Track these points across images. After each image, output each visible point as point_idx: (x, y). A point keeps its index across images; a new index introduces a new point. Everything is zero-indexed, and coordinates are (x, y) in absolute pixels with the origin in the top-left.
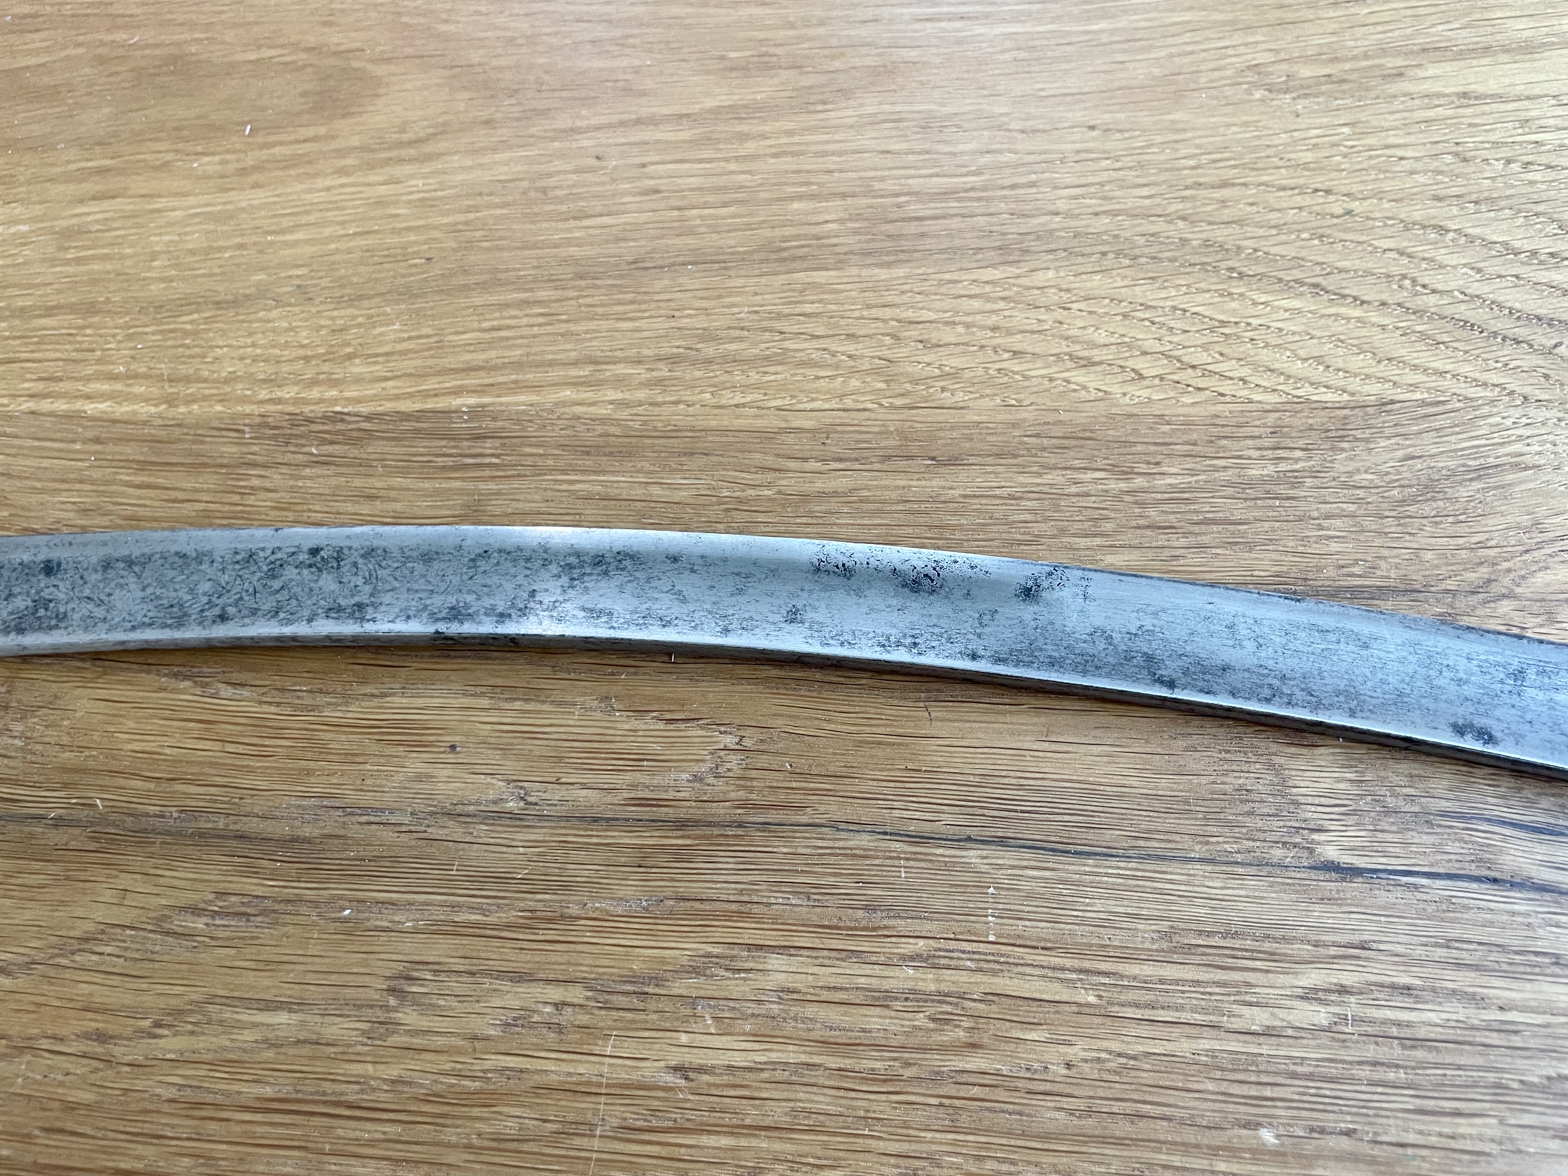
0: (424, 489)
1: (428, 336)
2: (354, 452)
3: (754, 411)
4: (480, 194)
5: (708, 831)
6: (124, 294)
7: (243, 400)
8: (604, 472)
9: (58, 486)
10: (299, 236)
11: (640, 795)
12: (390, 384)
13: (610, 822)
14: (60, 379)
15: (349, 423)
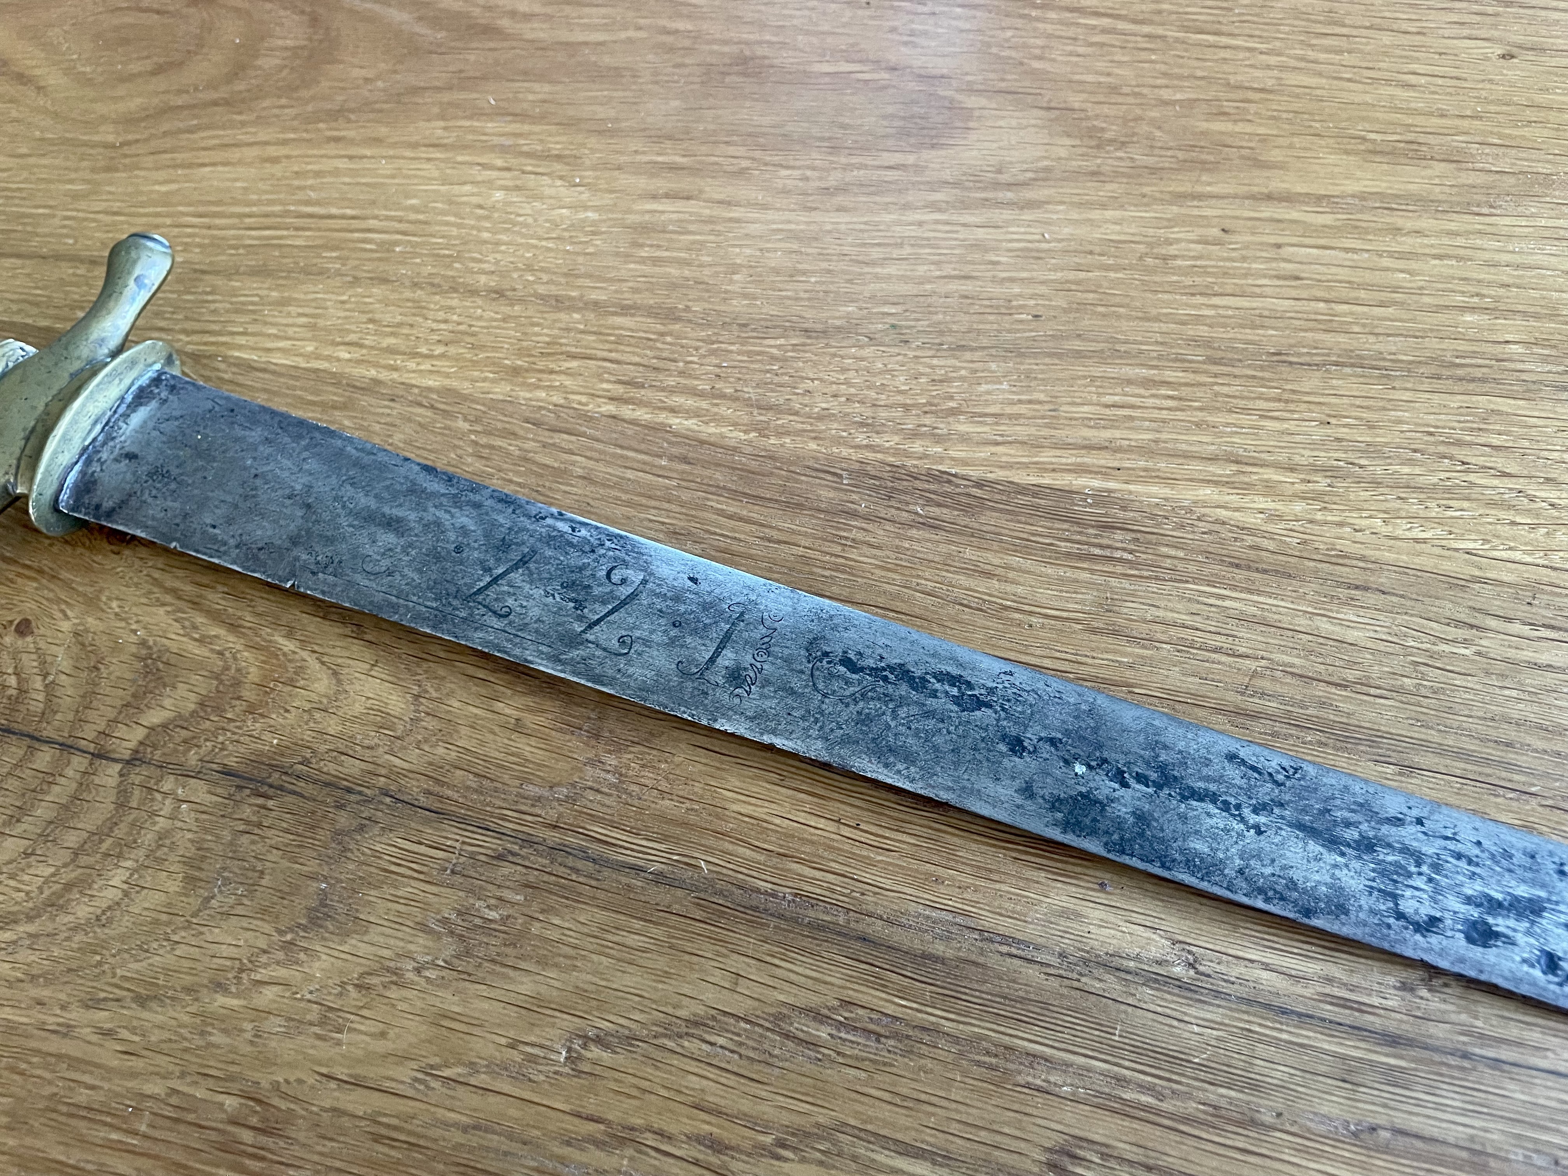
0: (1047, 576)
1: (1040, 402)
2: (966, 521)
3: (1438, 551)
4: (1091, 253)
5: (1426, 1054)
6: (707, 306)
7: (838, 441)
8: (1259, 593)
9: (644, 501)
10: (891, 270)
11: (1336, 992)
12: (1000, 449)
13: (1305, 1019)
14: (642, 386)
15: (958, 486)
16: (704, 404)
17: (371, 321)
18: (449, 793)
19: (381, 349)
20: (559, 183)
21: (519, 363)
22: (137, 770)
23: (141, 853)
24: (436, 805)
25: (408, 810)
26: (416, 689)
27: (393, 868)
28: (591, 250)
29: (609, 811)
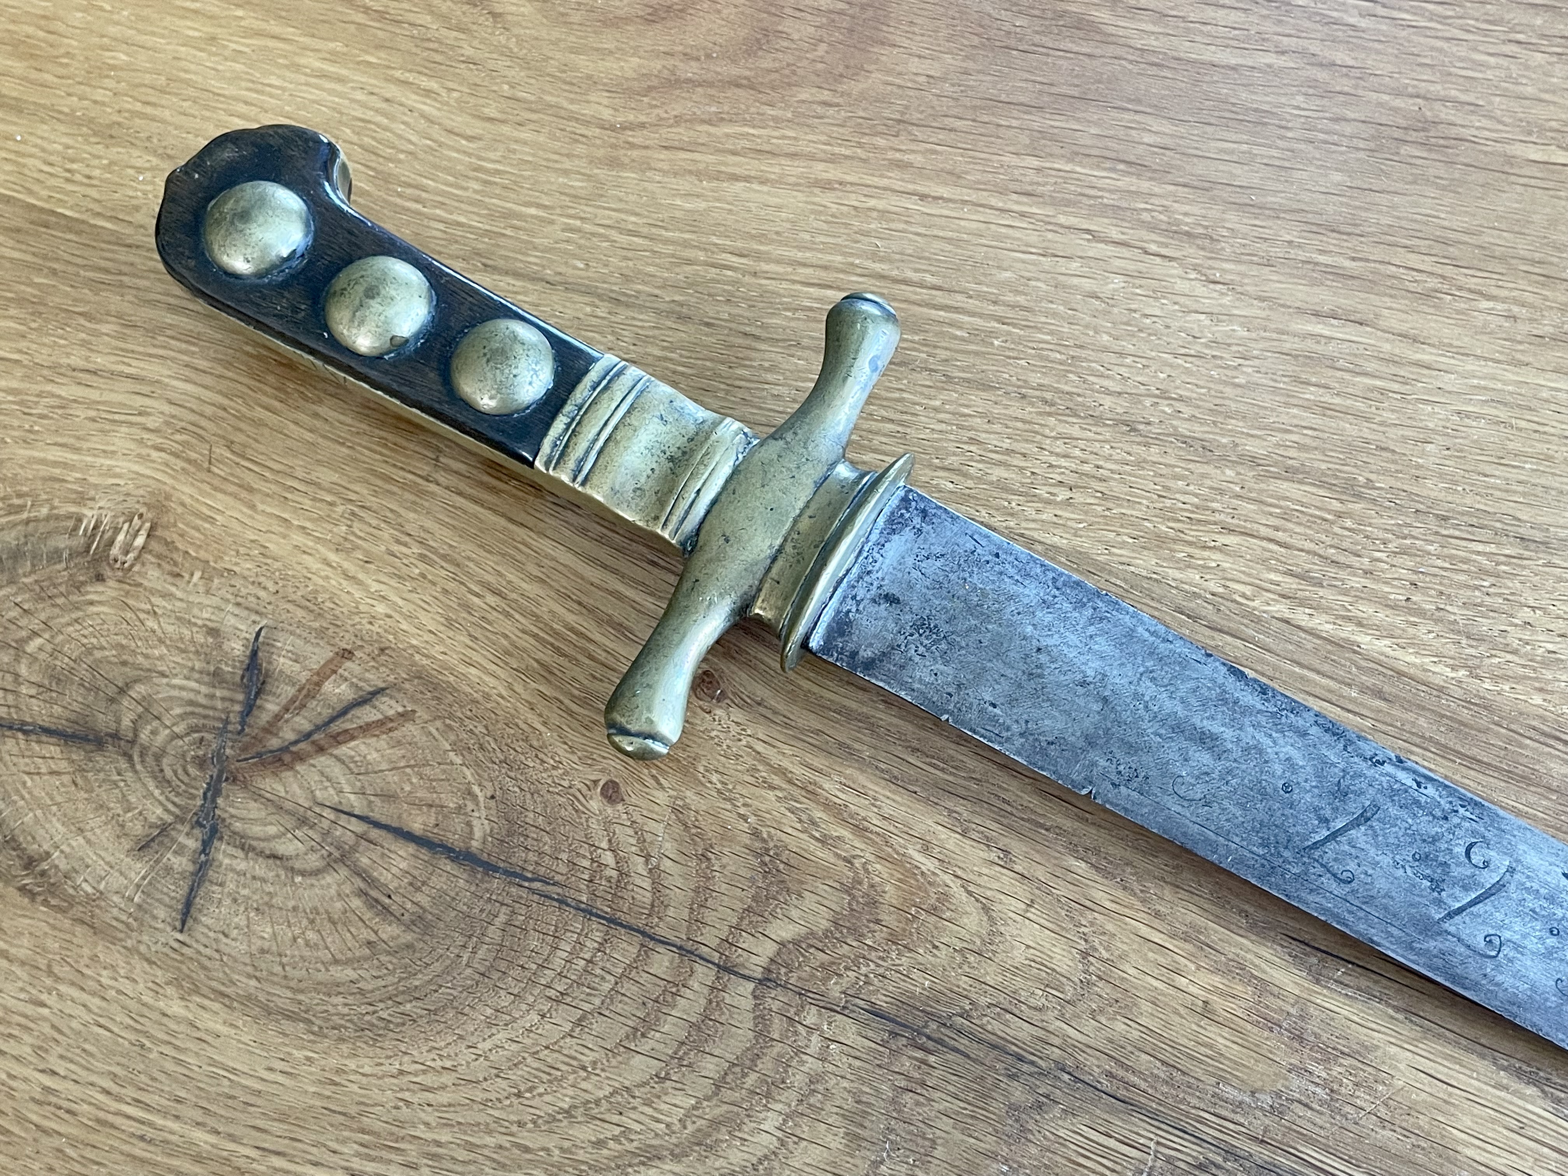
16: (1399, 620)
17: (972, 441)
18: (1135, 1080)
19: (991, 483)
20: (1193, 275)
21: (1164, 528)
22: (773, 993)
23: (791, 1096)
24: (1122, 1093)
25: (1090, 1094)
26: (1082, 946)
27: (1081, 1160)
28: (1241, 380)
29: (1323, 1133)
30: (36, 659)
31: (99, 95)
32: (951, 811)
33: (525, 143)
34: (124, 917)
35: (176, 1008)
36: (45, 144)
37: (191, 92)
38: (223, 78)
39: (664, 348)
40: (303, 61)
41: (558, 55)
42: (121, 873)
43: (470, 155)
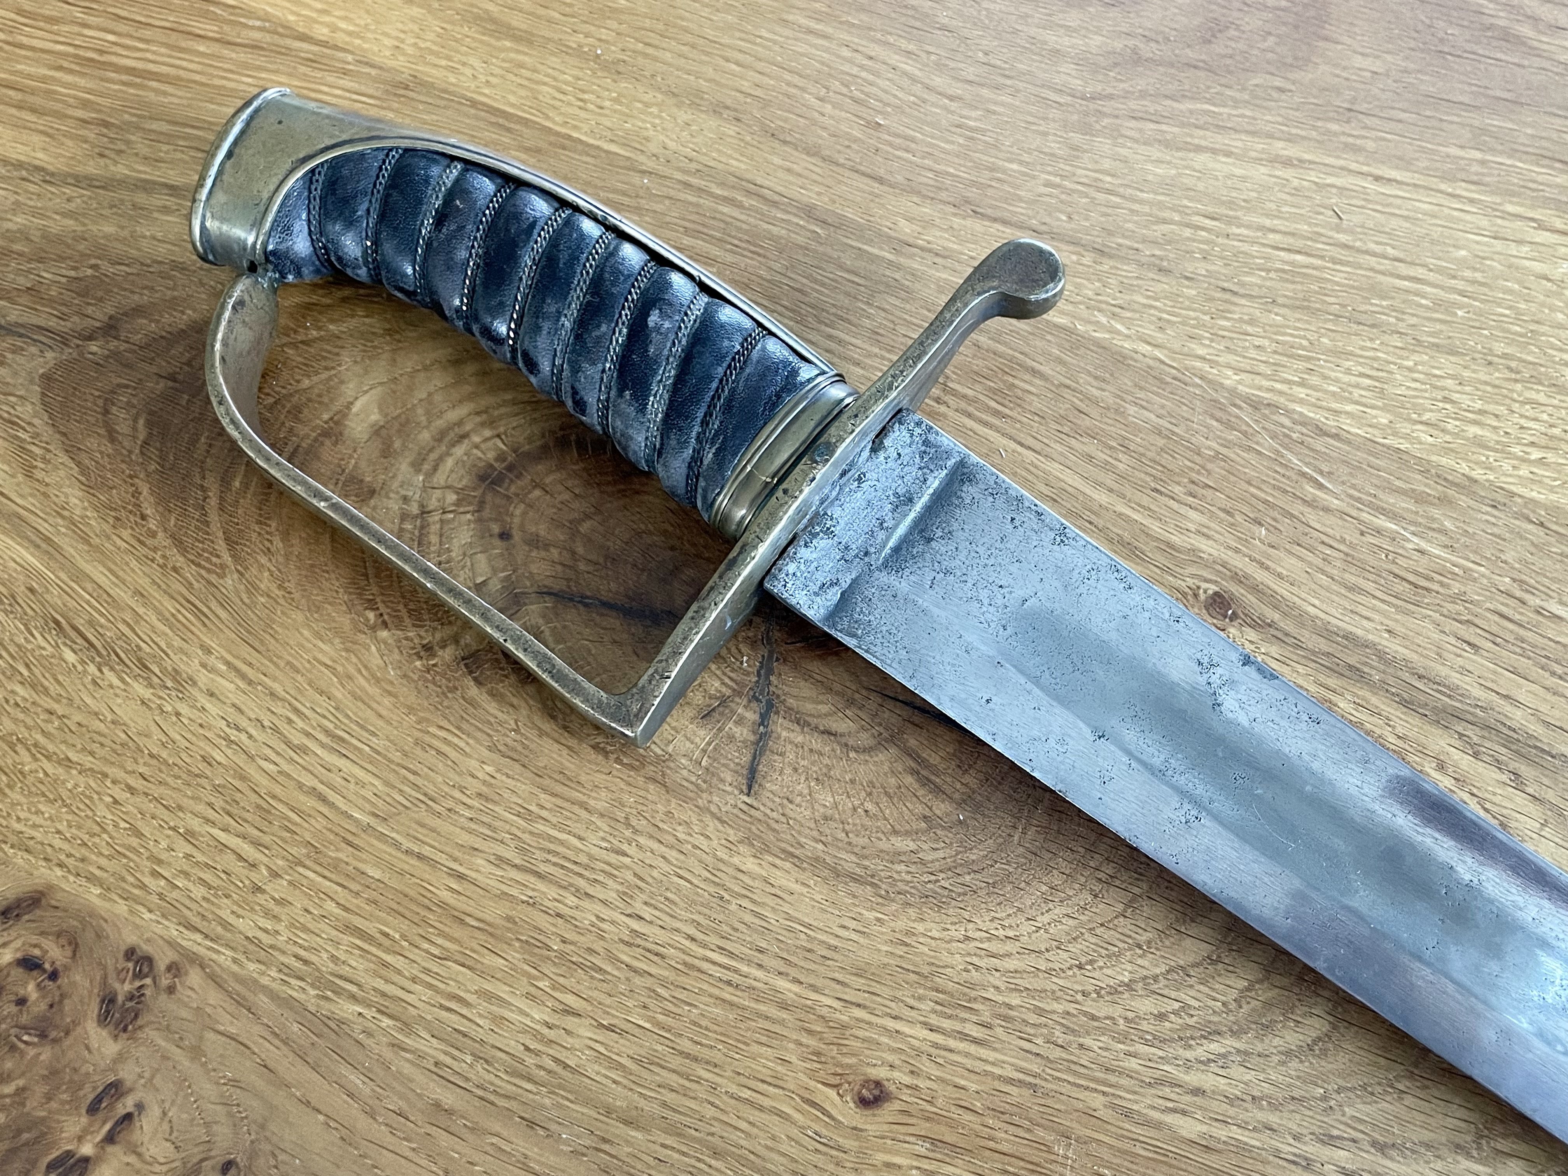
30: (590, 540)
31: (604, 34)
32: (1461, 735)
33: (1003, 104)
34: (693, 779)
35: (750, 865)
36: (556, 74)
37: (689, 38)
38: (717, 28)
39: (1148, 297)
40: (790, 18)
41: (1025, 29)
42: (688, 739)
43: (952, 112)
